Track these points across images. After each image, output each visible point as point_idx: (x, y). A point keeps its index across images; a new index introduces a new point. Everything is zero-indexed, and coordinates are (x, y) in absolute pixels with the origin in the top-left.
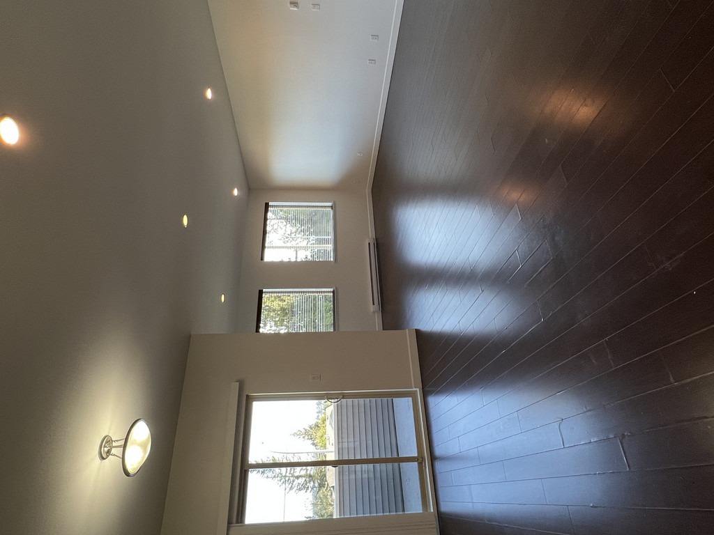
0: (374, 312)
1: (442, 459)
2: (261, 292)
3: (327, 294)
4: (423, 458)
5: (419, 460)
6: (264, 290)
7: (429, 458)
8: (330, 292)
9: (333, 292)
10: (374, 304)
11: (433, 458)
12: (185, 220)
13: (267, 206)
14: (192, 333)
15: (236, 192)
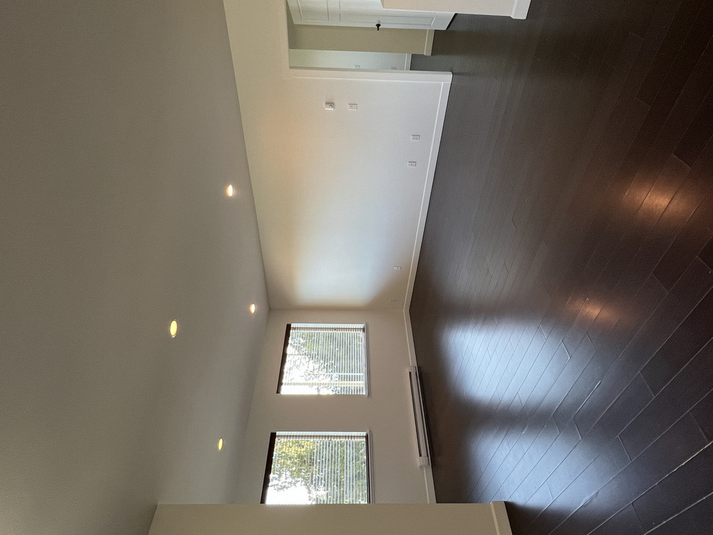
2: (273, 436)
6: (278, 433)
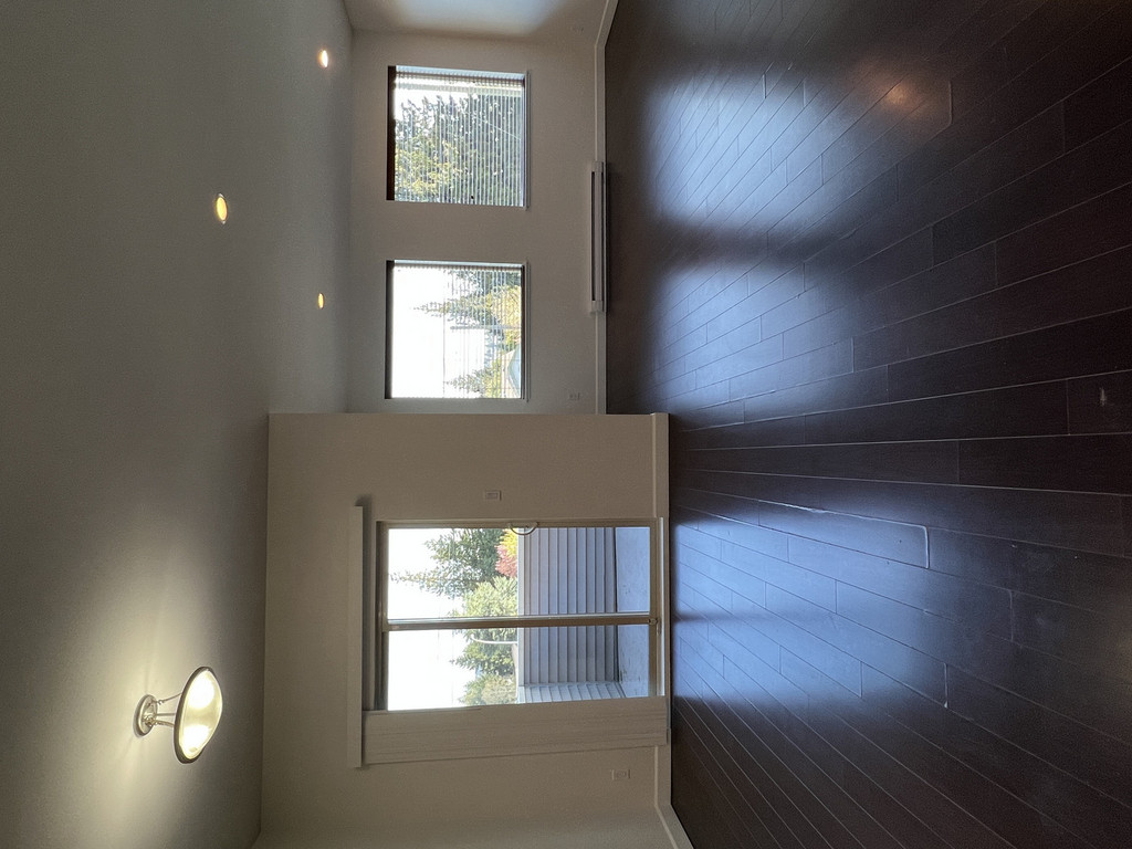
0: (593, 313)
1: (688, 618)
3: (511, 272)
4: (658, 620)
5: (651, 620)
7: (669, 616)
8: (517, 268)
9: (523, 269)
10: (593, 299)
11: (674, 617)
12: (221, 209)
13: (392, 73)
14: (271, 412)
15: (325, 59)
